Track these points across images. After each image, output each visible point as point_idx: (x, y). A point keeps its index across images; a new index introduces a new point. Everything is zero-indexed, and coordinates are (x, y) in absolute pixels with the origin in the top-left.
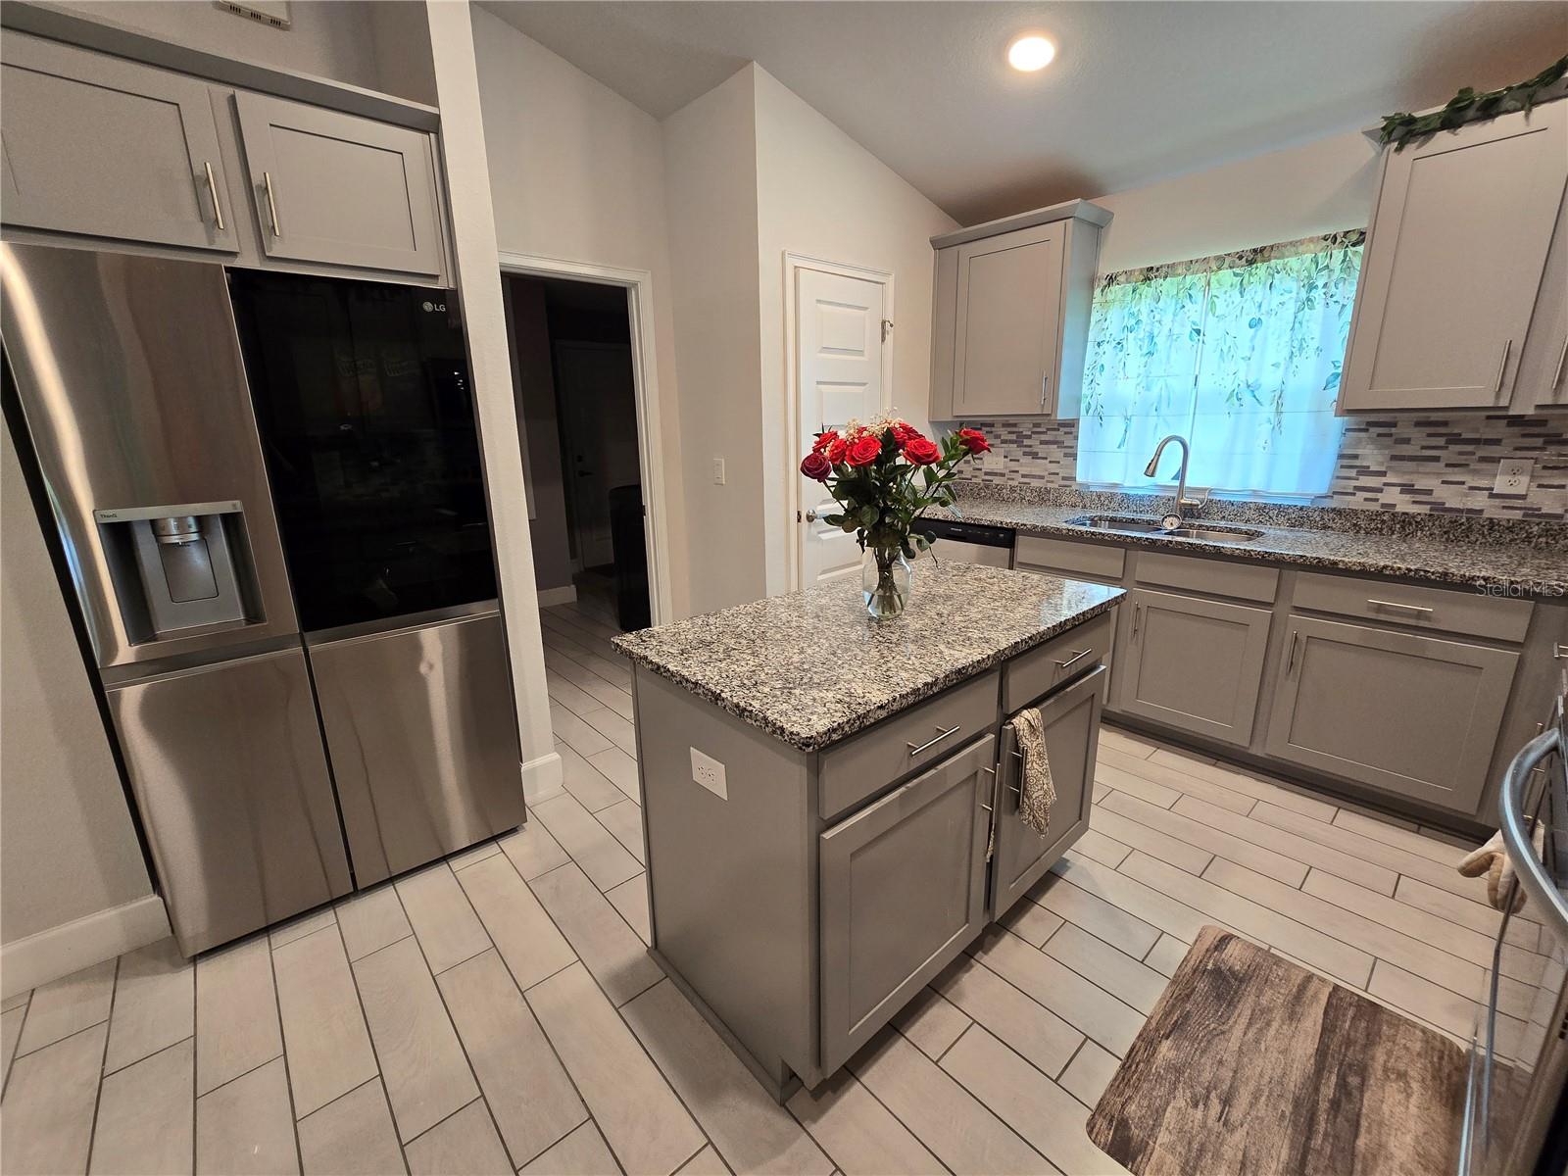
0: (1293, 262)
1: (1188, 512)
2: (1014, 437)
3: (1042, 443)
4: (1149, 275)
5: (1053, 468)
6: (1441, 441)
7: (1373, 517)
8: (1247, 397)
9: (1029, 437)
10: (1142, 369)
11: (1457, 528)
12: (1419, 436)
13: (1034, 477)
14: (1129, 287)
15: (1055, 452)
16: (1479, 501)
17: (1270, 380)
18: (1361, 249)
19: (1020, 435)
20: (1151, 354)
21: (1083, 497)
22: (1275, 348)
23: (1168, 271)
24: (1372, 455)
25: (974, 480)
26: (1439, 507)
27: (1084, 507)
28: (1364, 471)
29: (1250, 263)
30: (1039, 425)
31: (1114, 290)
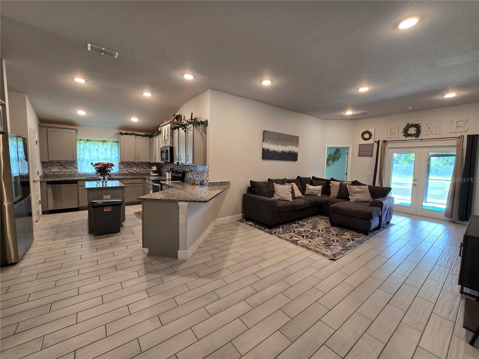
0: (109, 143)
2: (60, 165)
3: (68, 166)
4: (88, 140)
5: (71, 170)
6: (128, 165)
7: (124, 174)
8: (106, 159)
9: (64, 165)
10: (89, 155)
11: (132, 174)
12: (126, 164)
13: (67, 172)
14: (84, 142)
15: (72, 168)
16: (133, 171)
17: (109, 157)
18: (117, 143)
19: (62, 164)
20: (90, 152)
21: (80, 175)
22: (109, 153)
23: (91, 141)
24: (122, 167)
26: (129, 172)
27: (80, 177)
28: (121, 169)
29: (104, 142)
30: (67, 163)
31: (81, 141)
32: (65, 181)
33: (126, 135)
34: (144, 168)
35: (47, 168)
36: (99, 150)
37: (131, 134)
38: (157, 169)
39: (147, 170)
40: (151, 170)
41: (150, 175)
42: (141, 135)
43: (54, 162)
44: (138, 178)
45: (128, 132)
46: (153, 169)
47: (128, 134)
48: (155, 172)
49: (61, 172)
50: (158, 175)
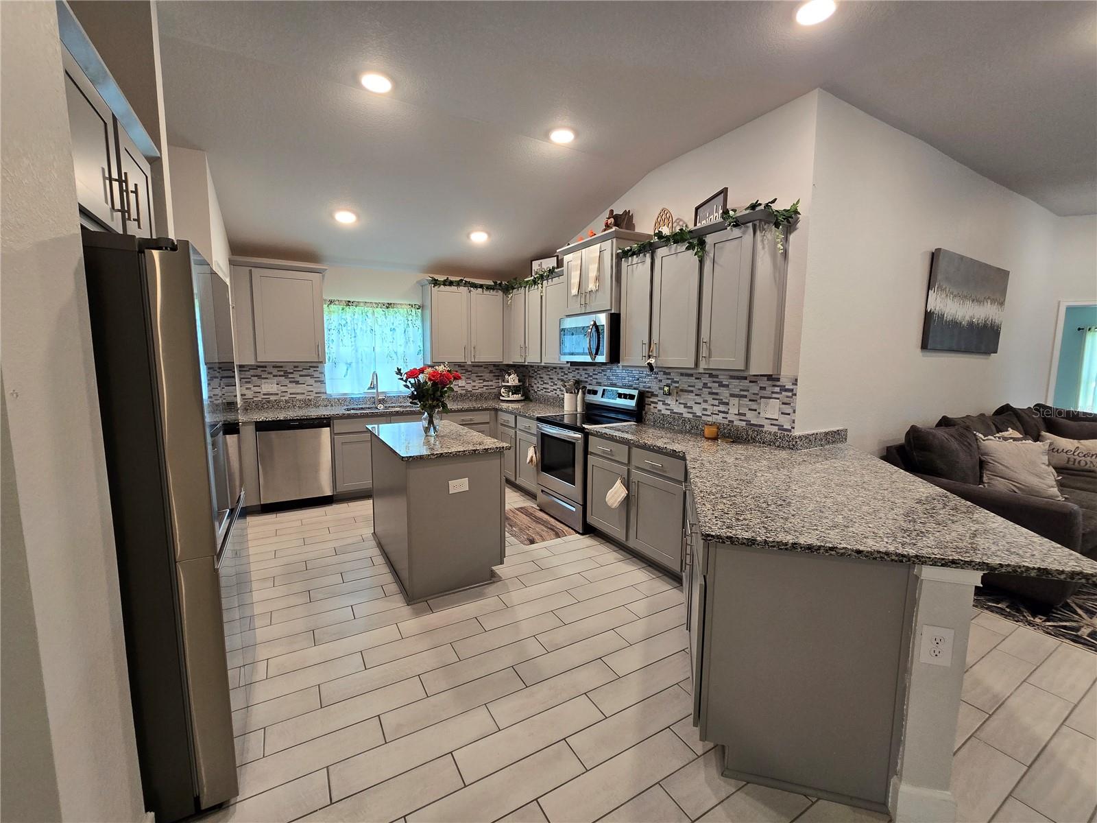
0: (401, 311)
1: (382, 401)
2: (282, 373)
3: (301, 376)
4: (348, 303)
5: (310, 388)
8: (394, 356)
9: (292, 373)
10: (353, 343)
13: (298, 394)
14: (341, 307)
15: (309, 380)
17: (401, 350)
18: (420, 310)
19: (286, 372)
20: (355, 337)
21: (330, 402)
22: (400, 339)
23: (357, 304)
25: (255, 399)
27: (332, 406)
29: (388, 308)
30: (297, 367)
31: (332, 306)
32: (300, 419)
33: (445, 285)
34: (484, 380)
35: (249, 382)
36: (377, 328)
37: (458, 284)
38: (519, 382)
39: (490, 383)
40: (504, 384)
41: (501, 398)
42: (481, 286)
43: (266, 367)
44: (478, 410)
45: (452, 278)
46: (508, 382)
47: (451, 283)
48: (515, 390)
49: (284, 394)
50: (522, 398)
